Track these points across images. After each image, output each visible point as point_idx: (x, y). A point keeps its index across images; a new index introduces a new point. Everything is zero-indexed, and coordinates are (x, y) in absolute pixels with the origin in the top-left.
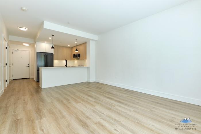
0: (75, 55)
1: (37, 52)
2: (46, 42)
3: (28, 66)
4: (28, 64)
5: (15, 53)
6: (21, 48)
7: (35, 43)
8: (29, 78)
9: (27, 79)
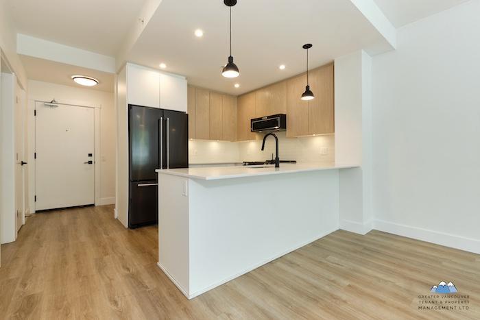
0: (265, 119)
1: (130, 106)
2: (163, 66)
3: (90, 162)
4: (90, 155)
5: (45, 112)
6: (63, 96)
7: (120, 72)
8: (93, 205)
9: (86, 209)
